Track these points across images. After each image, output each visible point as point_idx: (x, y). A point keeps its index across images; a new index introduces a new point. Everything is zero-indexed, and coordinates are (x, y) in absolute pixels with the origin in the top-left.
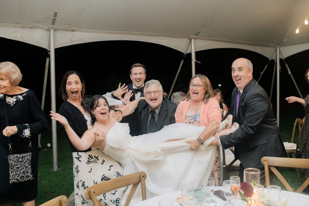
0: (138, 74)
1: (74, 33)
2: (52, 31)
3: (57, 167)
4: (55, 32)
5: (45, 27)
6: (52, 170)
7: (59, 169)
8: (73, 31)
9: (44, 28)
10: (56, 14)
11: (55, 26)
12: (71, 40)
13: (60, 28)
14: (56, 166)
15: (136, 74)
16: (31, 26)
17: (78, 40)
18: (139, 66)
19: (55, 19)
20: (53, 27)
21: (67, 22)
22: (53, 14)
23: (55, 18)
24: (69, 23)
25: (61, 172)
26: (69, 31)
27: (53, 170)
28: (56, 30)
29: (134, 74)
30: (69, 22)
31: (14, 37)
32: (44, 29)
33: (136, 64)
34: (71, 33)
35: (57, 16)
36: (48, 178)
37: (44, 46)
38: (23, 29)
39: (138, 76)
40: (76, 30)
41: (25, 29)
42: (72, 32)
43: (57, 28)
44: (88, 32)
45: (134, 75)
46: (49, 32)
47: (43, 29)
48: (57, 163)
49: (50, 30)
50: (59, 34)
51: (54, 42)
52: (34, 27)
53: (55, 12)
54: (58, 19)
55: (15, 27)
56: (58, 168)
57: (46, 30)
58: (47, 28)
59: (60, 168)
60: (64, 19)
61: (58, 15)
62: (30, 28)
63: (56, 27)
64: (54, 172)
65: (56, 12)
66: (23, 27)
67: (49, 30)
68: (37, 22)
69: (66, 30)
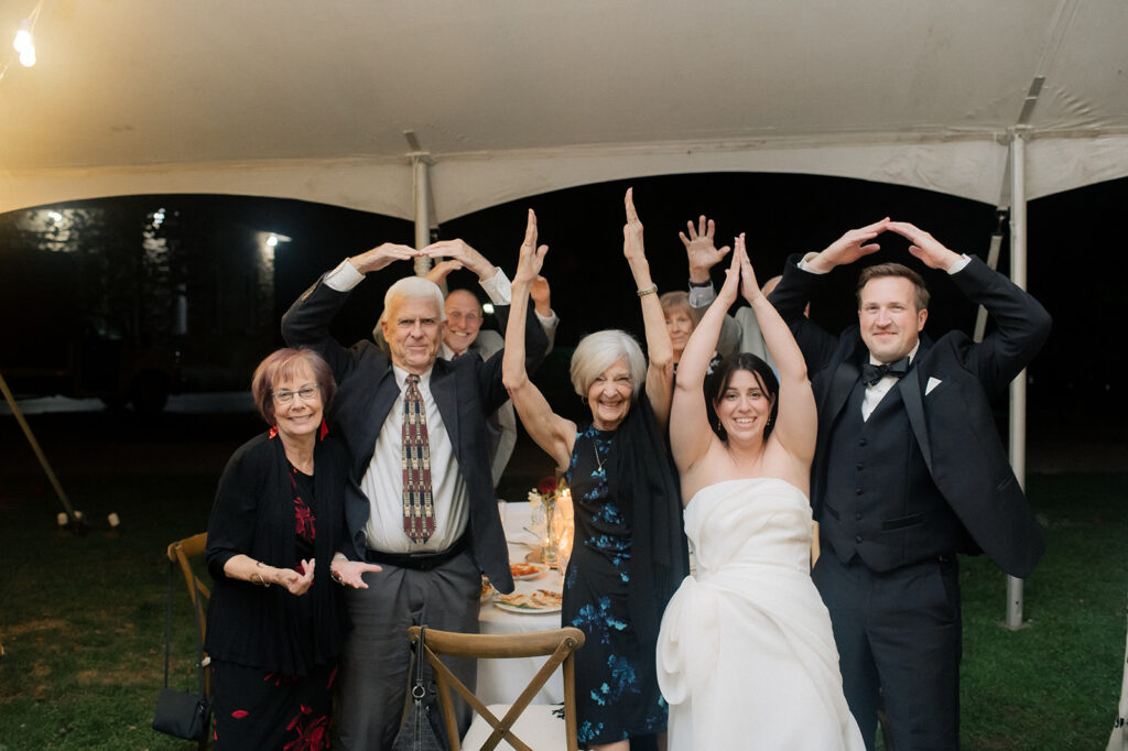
0: (883, 309)
1: (1099, 141)
2: (1018, 144)
3: (1020, 615)
4: (1030, 146)
5: (995, 133)
6: (1001, 624)
7: (1027, 625)
8: (1094, 135)
9: (992, 135)
10: (1037, 85)
11: (1029, 127)
12: (1085, 169)
13: (1047, 130)
14: (1018, 612)
15: (874, 307)
16: (949, 134)
17: (1114, 166)
19: (1035, 100)
20: (1024, 130)
21: (1077, 105)
22: (1030, 84)
23: (1034, 98)
24: (1084, 111)
25: (1037, 636)
26: (1077, 137)
27: (1006, 626)
28: (1031, 138)
29: (867, 309)
30: (1083, 107)
31: (891, 172)
32: (992, 140)
34: (1085, 143)
35: (1042, 92)
36: (992, 651)
37: (988, 194)
38: (923, 146)
39: (882, 317)
40: (1106, 133)
41: (927, 146)
42: (1089, 139)
43: (1037, 131)
46: (1007, 148)
47: (987, 137)
48: (1021, 601)
49: (1013, 139)
50: (1043, 151)
51: (1026, 178)
52: (962, 136)
53: (1036, 79)
54: (1043, 100)
56: (1024, 619)
57: (998, 141)
58: (1004, 133)
59: (1030, 621)
60: (1066, 97)
61: (1045, 87)
63: (1033, 129)
64: (1009, 631)
65: (1040, 76)
66: (923, 140)
67: (1006, 141)
68: (970, 117)
69: (1068, 135)
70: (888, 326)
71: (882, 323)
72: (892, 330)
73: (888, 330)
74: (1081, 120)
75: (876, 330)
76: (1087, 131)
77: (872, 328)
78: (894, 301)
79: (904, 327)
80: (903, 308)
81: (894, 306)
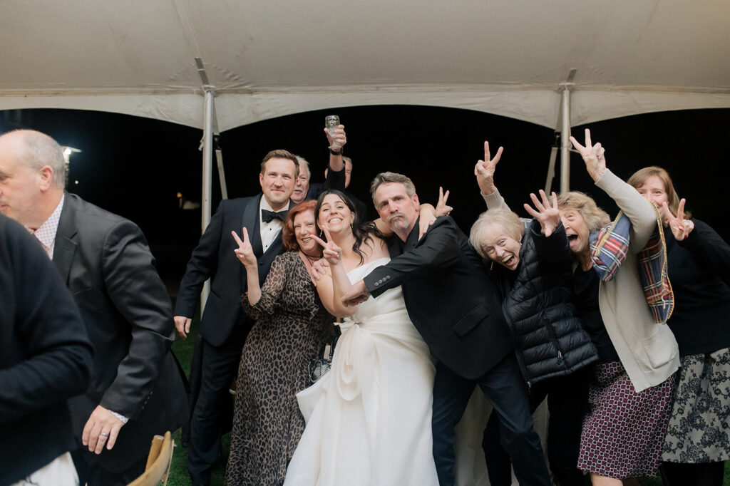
0: (279, 176)
1: (255, 96)
4: (215, 99)
8: (251, 92)
10: (199, 63)
11: (211, 86)
12: (253, 112)
13: (224, 89)
15: (274, 174)
16: (168, 89)
17: (268, 111)
18: (285, 157)
19: (204, 71)
20: (208, 88)
21: (229, 75)
22: (194, 63)
23: (202, 70)
24: (236, 78)
26: (242, 93)
28: (216, 94)
29: (270, 175)
30: (234, 76)
33: (278, 152)
34: (248, 97)
35: (205, 67)
39: (278, 181)
40: (256, 91)
41: (160, 96)
42: (249, 95)
43: (217, 89)
44: (281, 92)
45: (269, 177)
47: (191, 92)
49: (205, 94)
50: (226, 101)
53: (196, 59)
54: (208, 71)
55: (141, 93)
57: (196, 93)
58: (197, 89)
60: (219, 70)
61: (204, 63)
62: (167, 93)
63: (214, 88)
66: (155, 93)
68: (173, 80)
69: (236, 92)
70: (281, 187)
71: (278, 184)
72: (283, 189)
73: (281, 189)
74: (237, 84)
75: (273, 188)
76: (245, 89)
77: (271, 186)
78: (286, 173)
79: (289, 188)
80: (290, 177)
81: (285, 176)
